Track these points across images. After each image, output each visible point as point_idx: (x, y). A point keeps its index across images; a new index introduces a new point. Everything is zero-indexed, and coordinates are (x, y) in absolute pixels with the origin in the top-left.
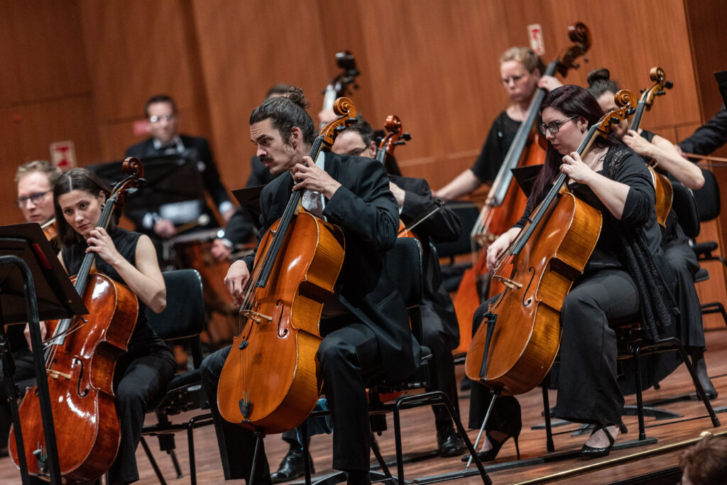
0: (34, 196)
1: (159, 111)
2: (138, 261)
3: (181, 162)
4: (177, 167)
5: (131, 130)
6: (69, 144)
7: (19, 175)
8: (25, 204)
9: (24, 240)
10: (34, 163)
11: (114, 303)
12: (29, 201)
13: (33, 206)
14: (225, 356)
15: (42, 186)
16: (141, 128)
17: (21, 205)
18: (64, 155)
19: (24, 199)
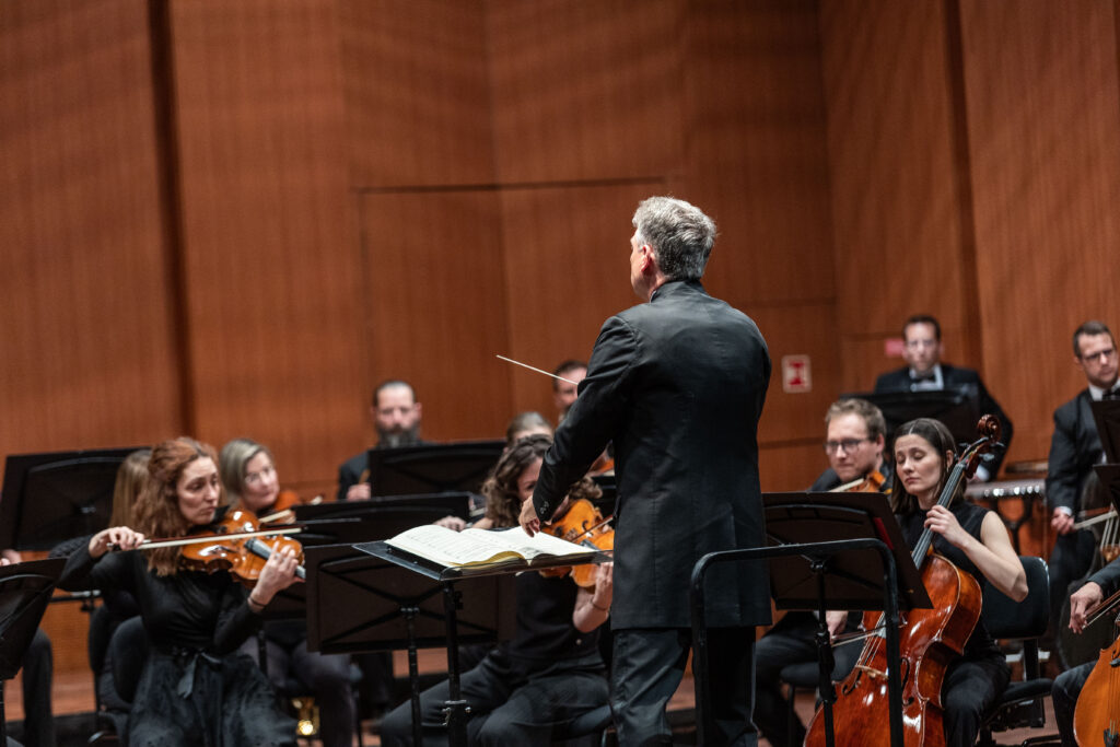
0: (847, 442)
1: (919, 332)
2: (987, 541)
3: (958, 400)
4: (954, 405)
5: (882, 350)
6: (805, 359)
7: (831, 415)
8: (835, 450)
9: (863, 513)
10: (851, 402)
11: (956, 596)
12: (840, 448)
13: (844, 455)
14: (1086, 674)
15: (859, 432)
16: (893, 347)
17: (829, 450)
18: (798, 373)
19: (835, 444)
